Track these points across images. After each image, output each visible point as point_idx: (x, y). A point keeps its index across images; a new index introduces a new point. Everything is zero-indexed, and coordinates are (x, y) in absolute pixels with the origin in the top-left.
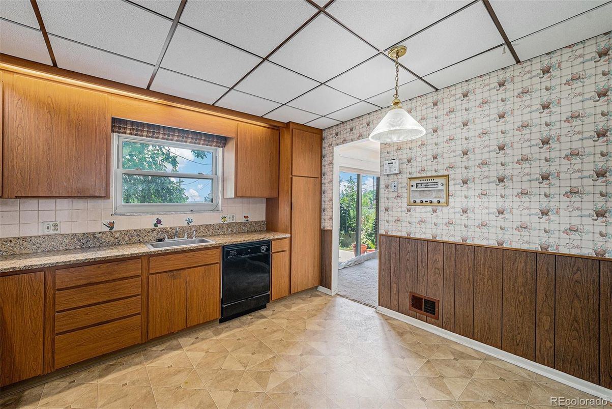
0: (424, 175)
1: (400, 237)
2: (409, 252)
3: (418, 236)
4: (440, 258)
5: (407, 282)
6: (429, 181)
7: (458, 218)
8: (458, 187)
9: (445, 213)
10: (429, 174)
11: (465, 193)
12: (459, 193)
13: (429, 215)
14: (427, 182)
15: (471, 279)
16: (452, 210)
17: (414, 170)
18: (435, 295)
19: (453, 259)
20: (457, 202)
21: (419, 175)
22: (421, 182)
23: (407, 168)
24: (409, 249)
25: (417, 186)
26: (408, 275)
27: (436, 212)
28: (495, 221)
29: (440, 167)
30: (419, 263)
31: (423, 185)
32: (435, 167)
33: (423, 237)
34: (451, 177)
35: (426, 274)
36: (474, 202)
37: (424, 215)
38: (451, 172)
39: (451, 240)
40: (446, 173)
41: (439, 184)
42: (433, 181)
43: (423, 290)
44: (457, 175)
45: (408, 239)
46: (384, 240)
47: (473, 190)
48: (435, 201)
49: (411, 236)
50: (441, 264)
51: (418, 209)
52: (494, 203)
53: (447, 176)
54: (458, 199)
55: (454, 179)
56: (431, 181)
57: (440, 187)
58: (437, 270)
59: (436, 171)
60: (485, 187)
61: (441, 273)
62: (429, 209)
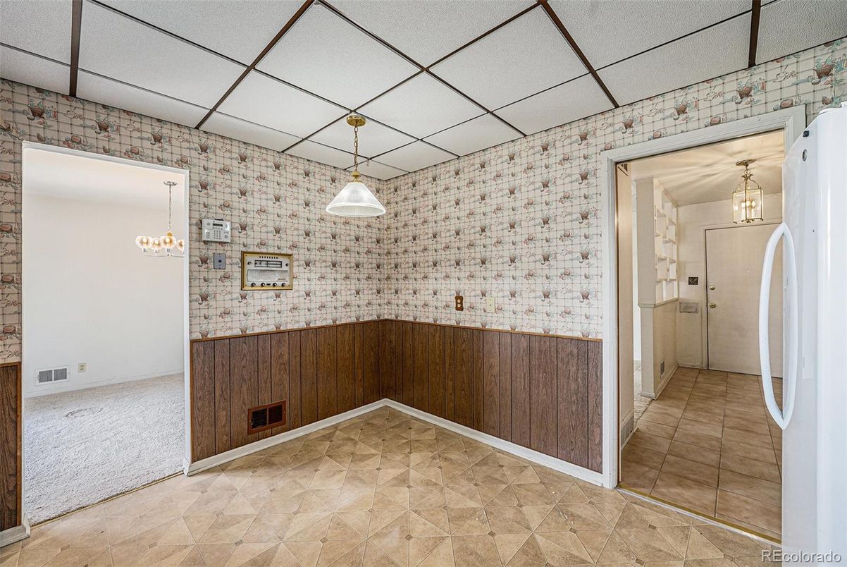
0: (264, 250)
1: (229, 338)
2: (245, 356)
3: (257, 330)
4: (285, 350)
5: (243, 399)
6: (271, 259)
7: (302, 303)
8: (301, 269)
9: (289, 298)
10: (271, 250)
11: (307, 275)
12: (302, 275)
13: (271, 301)
14: (268, 259)
15: (315, 362)
16: (296, 294)
17: (249, 241)
18: (281, 397)
19: (299, 348)
20: (300, 286)
21: (257, 250)
22: (261, 259)
23: (241, 238)
24: (245, 351)
25: (256, 264)
26: (244, 388)
27: (279, 297)
28: (330, 302)
29: (283, 244)
30: (261, 366)
31: (263, 264)
32: (277, 243)
33: (264, 330)
34: (295, 257)
35: (269, 376)
36: (315, 285)
37: (264, 302)
38: (295, 252)
39: (296, 326)
40: (289, 252)
41: (284, 264)
42: (276, 260)
43: (266, 398)
44: (300, 255)
45: (244, 337)
46: (202, 348)
47: (315, 272)
48: (279, 283)
49: (248, 332)
50: (286, 357)
51: (257, 295)
52: (329, 286)
53: (290, 255)
54: (302, 282)
55: (298, 260)
56: (273, 259)
57: (285, 268)
58: (282, 366)
59: (279, 248)
60: (324, 270)
61: (287, 368)
62: (272, 293)
